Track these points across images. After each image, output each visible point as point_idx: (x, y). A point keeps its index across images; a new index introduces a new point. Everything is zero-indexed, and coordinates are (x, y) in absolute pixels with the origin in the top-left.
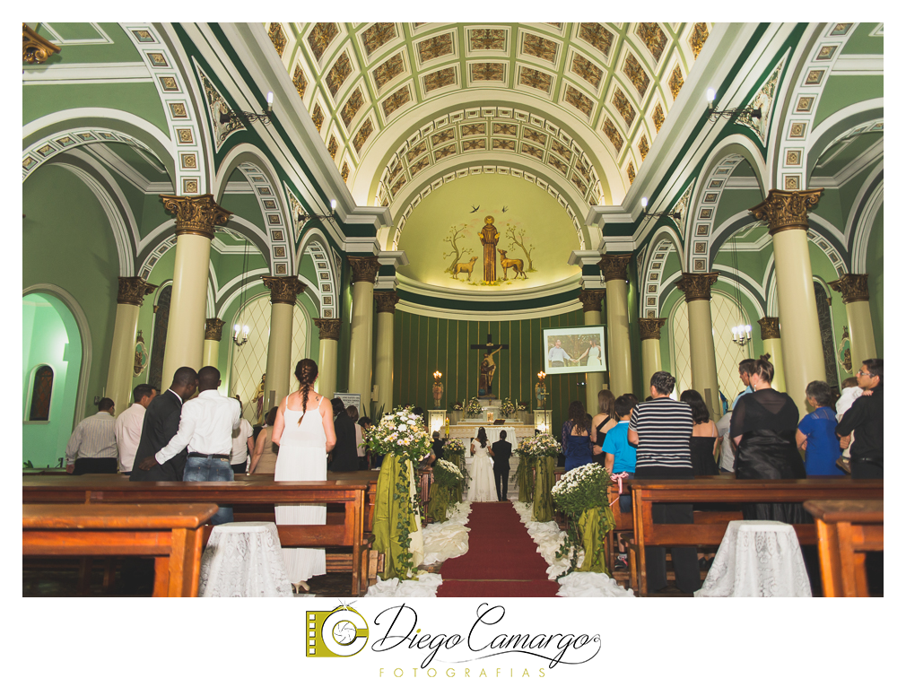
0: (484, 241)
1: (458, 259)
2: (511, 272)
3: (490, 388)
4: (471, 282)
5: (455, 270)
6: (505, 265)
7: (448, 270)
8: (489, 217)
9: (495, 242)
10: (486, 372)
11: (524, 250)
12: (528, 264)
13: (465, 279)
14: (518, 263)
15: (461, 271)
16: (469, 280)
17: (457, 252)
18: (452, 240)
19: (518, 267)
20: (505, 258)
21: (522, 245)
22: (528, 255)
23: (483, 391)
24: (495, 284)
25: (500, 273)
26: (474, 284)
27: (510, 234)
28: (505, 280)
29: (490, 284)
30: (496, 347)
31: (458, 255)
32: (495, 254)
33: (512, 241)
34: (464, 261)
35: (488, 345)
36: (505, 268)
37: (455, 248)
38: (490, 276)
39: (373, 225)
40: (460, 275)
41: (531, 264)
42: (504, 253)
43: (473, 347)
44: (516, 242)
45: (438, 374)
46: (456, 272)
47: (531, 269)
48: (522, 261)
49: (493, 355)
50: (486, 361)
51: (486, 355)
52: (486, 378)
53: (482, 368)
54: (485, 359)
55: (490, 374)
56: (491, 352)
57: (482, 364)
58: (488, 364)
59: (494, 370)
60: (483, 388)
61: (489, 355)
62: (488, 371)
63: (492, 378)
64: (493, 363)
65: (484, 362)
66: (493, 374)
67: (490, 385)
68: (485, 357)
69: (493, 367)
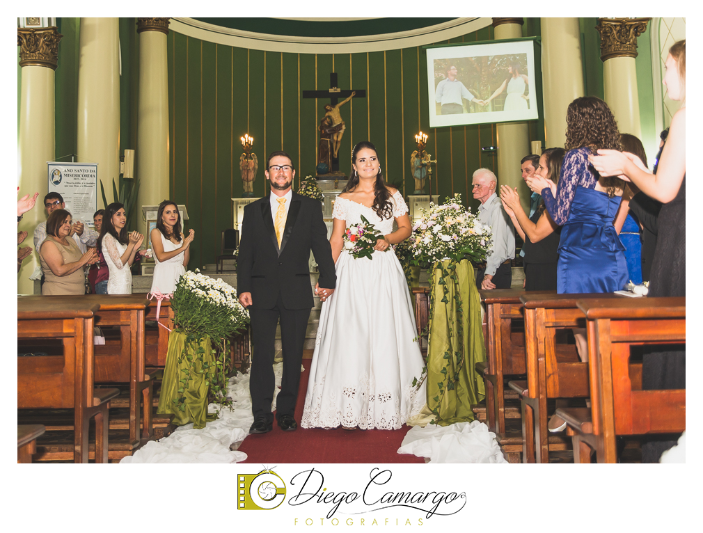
3: (335, 162)
10: (329, 136)
23: (323, 167)
30: (345, 94)
35: (331, 91)
43: (308, 94)
45: (247, 139)
49: (340, 108)
50: (329, 117)
51: (328, 108)
52: (329, 146)
53: (321, 129)
54: (327, 114)
55: (335, 138)
56: (337, 103)
57: (322, 122)
58: (331, 123)
59: (342, 132)
60: (325, 162)
61: (334, 107)
62: (333, 134)
63: (339, 146)
64: (341, 120)
65: (326, 119)
66: (340, 139)
67: (336, 157)
68: (327, 111)
69: (339, 127)
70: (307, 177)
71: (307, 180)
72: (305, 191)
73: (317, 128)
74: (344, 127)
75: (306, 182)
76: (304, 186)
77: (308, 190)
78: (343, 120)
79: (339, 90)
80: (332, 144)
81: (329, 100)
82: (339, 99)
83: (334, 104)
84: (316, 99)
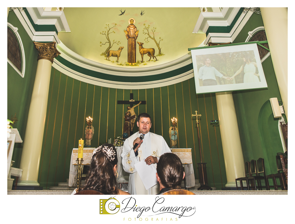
0: (128, 37)
1: (110, 47)
2: (146, 57)
4: (119, 63)
5: (108, 54)
6: (142, 52)
7: (103, 54)
8: (132, 20)
9: (135, 38)
10: (129, 120)
11: (155, 41)
12: (158, 51)
13: (115, 61)
14: (151, 51)
15: (112, 55)
16: (117, 62)
17: (110, 42)
18: (106, 34)
19: (151, 54)
20: (142, 48)
21: (154, 39)
22: (158, 45)
23: (126, 135)
24: (135, 65)
25: (139, 57)
26: (121, 65)
27: (146, 31)
28: (142, 62)
29: (132, 65)
30: (136, 102)
31: (110, 45)
32: (135, 45)
33: (147, 36)
34: (114, 49)
35: (130, 101)
36: (142, 54)
37: (108, 39)
38: (132, 59)
39: (54, 25)
40: (111, 58)
41: (160, 51)
42: (141, 45)
44: (150, 37)
46: (108, 56)
47: (160, 54)
48: (154, 49)
49: (134, 108)
50: (129, 112)
51: (129, 108)
52: (129, 125)
53: (126, 117)
54: (128, 111)
55: (132, 122)
56: (133, 106)
57: (126, 114)
58: (130, 115)
59: (135, 119)
60: (127, 133)
61: (132, 108)
62: (130, 119)
63: (133, 125)
64: (135, 114)
65: (128, 113)
66: (134, 122)
67: (132, 131)
68: (128, 109)
69: (134, 117)
70: (118, 137)
71: (118, 138)
72: (116, 144)
73: (123, 117)
74: (136, 116)
75: (117, 140)
76: (116, 142)
77: (118, 144)
78: (136, 113)
79: (134, 101)
80: (130, 125)
81: (129, 105)
82: (134, 105)
83: (131, 106)
84: (123, 105)
